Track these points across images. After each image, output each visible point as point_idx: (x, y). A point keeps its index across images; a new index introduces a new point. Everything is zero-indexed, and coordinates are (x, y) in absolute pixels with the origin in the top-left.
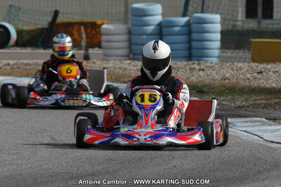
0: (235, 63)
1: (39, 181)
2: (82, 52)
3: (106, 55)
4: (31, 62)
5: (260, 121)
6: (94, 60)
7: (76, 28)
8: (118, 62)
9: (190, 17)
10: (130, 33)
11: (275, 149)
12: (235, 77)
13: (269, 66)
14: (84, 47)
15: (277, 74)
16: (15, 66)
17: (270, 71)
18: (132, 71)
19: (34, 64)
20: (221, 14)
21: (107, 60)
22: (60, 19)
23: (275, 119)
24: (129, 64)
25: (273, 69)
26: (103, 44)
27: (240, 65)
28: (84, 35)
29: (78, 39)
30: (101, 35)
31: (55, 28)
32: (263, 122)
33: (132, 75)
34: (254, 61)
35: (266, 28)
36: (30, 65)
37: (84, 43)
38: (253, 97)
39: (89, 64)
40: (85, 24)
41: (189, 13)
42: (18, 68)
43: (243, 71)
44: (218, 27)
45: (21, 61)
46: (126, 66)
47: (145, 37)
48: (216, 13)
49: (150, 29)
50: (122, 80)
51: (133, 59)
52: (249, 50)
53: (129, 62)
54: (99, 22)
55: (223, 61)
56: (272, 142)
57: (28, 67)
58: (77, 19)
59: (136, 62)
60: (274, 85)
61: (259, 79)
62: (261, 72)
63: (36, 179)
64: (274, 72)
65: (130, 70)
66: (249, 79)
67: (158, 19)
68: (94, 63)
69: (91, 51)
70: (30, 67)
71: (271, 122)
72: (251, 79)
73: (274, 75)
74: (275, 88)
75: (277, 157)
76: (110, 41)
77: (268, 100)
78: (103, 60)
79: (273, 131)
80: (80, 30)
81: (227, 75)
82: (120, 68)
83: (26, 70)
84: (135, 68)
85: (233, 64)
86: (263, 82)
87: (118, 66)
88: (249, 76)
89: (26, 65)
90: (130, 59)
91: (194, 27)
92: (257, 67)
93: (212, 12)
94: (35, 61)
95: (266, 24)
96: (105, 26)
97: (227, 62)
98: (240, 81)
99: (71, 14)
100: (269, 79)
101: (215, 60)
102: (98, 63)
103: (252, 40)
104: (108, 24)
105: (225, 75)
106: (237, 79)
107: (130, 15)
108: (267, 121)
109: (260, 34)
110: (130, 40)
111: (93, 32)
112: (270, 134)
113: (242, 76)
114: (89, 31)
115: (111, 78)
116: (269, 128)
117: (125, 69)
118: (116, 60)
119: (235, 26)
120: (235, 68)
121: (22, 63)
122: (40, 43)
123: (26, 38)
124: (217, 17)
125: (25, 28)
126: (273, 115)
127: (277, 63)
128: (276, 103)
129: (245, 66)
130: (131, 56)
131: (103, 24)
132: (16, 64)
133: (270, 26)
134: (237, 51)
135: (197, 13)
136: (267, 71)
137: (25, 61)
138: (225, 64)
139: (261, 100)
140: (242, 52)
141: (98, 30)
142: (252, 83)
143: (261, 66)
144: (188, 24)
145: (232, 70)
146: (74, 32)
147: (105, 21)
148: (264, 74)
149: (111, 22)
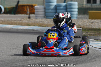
0: (83, 20)
1: (12, 62)
2: (28, 16)
3: (36, 17)
4: (9, 19)
5: (92, 40)
6: (32, 19)
7: (25, 7)
8: (41, 19)
9: (67, 3)
10: (45, 9)
11: (97, 50)
12: (83, 25)
13: (95, 21)
14: (28, 14)
15: (98, 23)
16: (3, 21)
17: (95, 22)
18: (46, 23)
19: (10, 20)
20: (78, 2)
21: (37, 19)
22: (20, 4)
23: (97, 40)
24: (45, 20)
25: (96, 22)
26: (35, 13)
27: (85, 20)
28: (28, 10)
29: (26, 11)
30: (35, 9)
31: (18, 7)
32: (93, 41)
33: (46, 24)
34: (90, 19)
35: (94, 7)
36: (9, 20)
37: (28, 13)
38: (89, 32)
39: (30, 20)
40: (29, 6)
41: (66, 2)
42: (5, 21)
43: (86, 22)
44: (77, 7)
45: (6, 19)
46: (44, 21)
47: (50, 10)
48: (76, 1)
49: (52, 7)
50: (42, 26)
51: (46, 18)
52: (88, 14)
53: (44, 19)
54: (34, 5)
55: (78, 19)
56: (96, 48)
57: (8, 21)
58: (26, 4)
59: (47, 19)
60: (97, 27)
61: (92, 25)
62: (92, 23)
63: (11, 61)
64: (97, 23)
65: (45, 22)
66: (88, 25)
67: (55, 4)
68: (32, 20)
69: (31, 15)
70: (9, 21)
71: (96, 41)
72: (89, 25)
73: (97, 24)
74: (97, 29)
75: (98, 53)
76: (38, 12)
77: (95, 33)
78: (35, 18)
79: (96, 44)
80: (27, 8)
81: (80, 24)
82: (41, 22)
83: (7, 22)
84: (47, 21)
85: (82, 20)
86: (93, 26)
87: (40, 21)
88: (88, 24)
89: (8, 20)
90: (45, 18)
91: (68, 7)
92: (91, 21)
93: (75, 1)
94: (11, 19)
95: (94, 6)
96: (36, 6)
97: (80, 19)
98: (85, 26)
99: (24, 2)
100: (95, 25)
101: (75, 18)
102: (34, 19)
103: (89, 11)
104: (37, 5)
105: (79, 24)
106: (84, 25)
107: (45, 2)
108: (95, 40)
109: (92, 9)
110: (45, 12)
111: (32, 8)
112: (95, 45)
113: (85, 24)
114: (30, 8)
115: (38, 25)
116: (95, 43)
117: (43, 22)
118: (40, 18)
119: (83, 6)
120: (83, 21)
121: (6, 20)
122: (13, 12)
123: (8, 10)
124: (76, 3)
125: (7, 7)
126: (96, 38)
127: (98, 19)
128: (98, 34)
129: (86, 20)
130: (45, 17)
131: (35, 5)
132: (4, 20)
133: (96, 6)
134: (84, 15)
135: (69, 1)
136: (94, 22)
137: (7, 19)
138: (79, 20)
139: (92, 33)
140: (85, 15)
141: (33, 8)
142: (89, 27)
143: (92, 21)
144: (66, 6)
145: (82, 22)
146: (25, 8)
147: (36, 5)
148: (93, 23)
149: (38, 5)
